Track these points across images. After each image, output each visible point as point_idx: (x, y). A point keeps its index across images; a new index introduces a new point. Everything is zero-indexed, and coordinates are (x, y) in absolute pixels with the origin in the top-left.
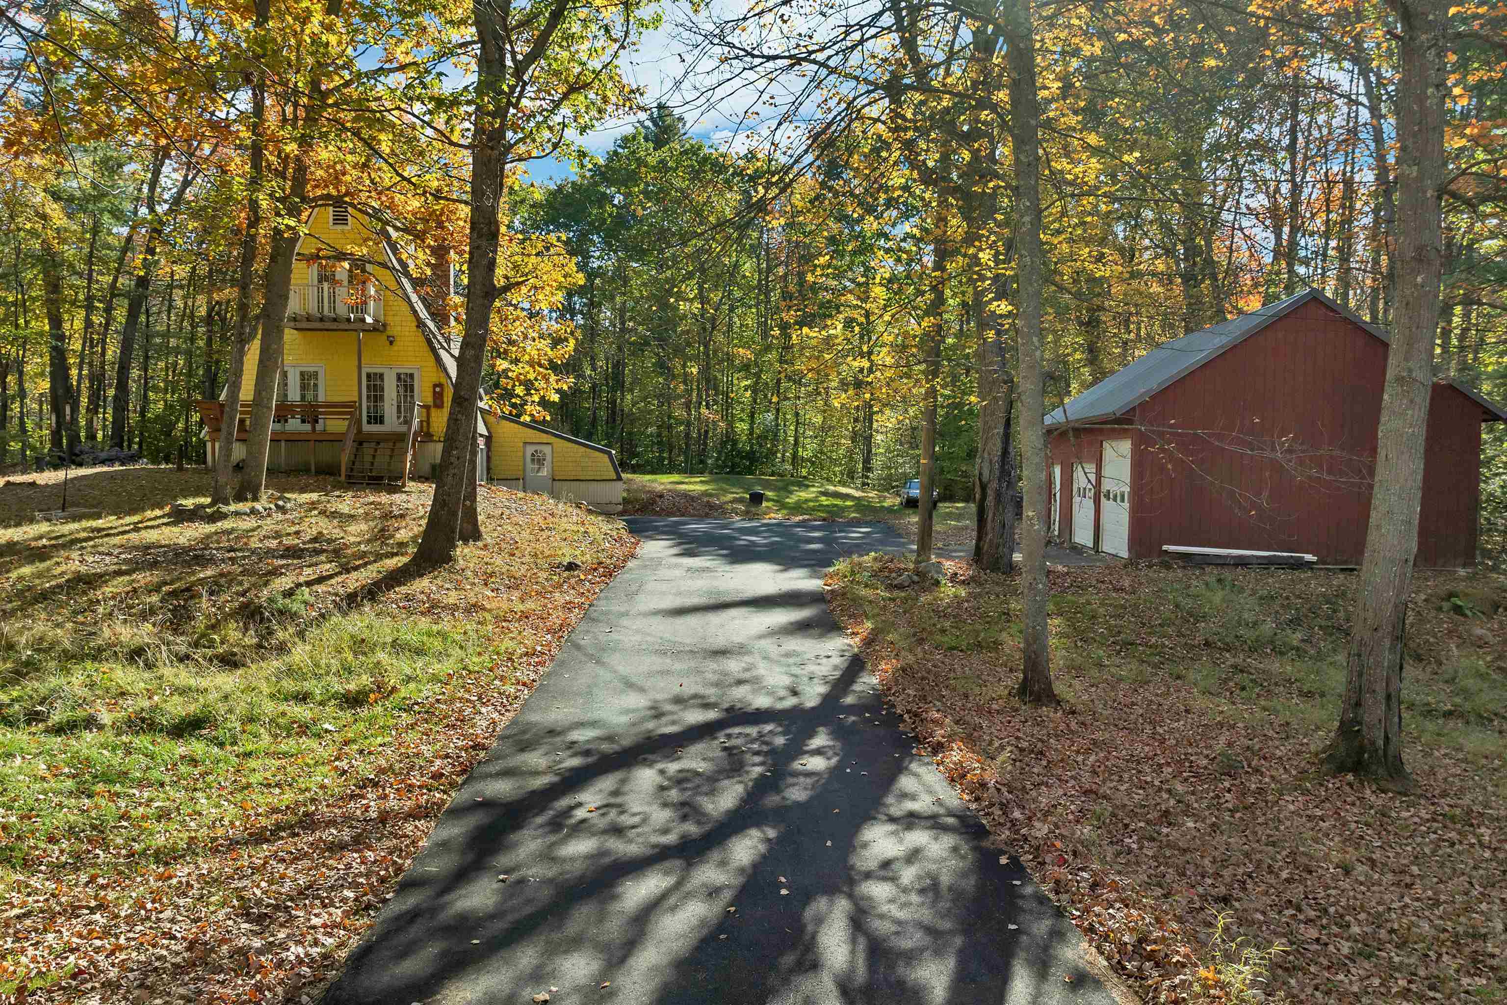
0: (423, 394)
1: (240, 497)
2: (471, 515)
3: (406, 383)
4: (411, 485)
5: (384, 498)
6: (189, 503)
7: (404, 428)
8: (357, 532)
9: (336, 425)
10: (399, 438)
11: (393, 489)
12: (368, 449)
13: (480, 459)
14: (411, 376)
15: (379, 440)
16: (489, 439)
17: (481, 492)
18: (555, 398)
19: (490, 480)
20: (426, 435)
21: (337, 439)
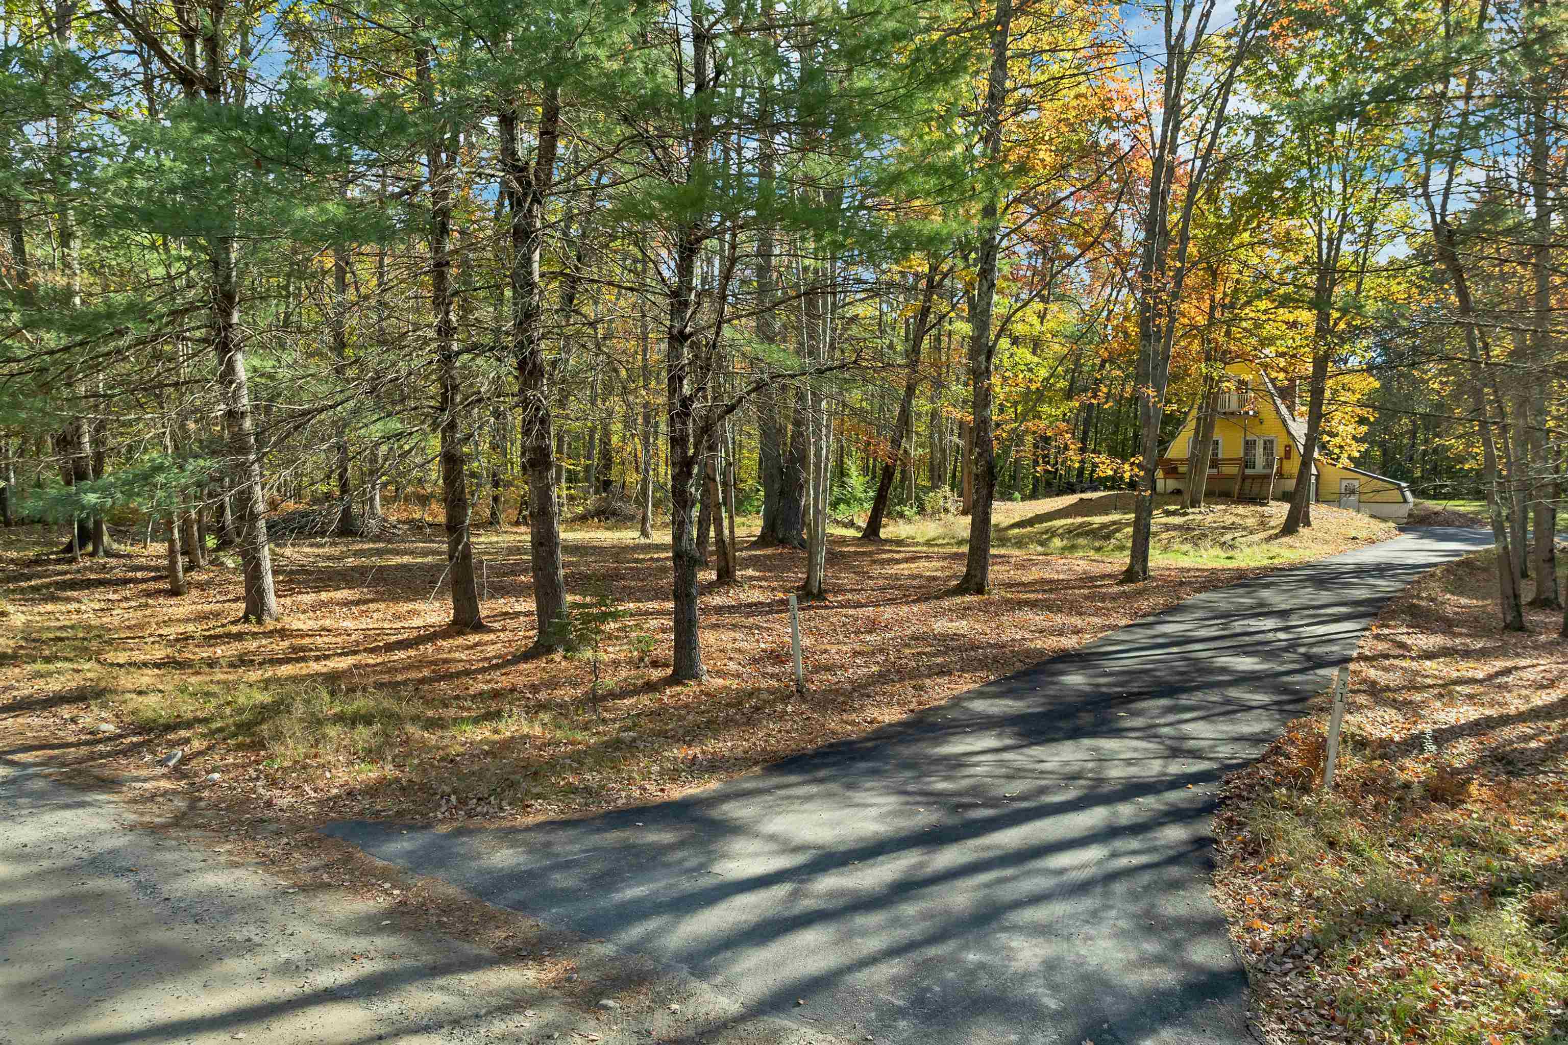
0: (1279, 452)
1: (1193, 506)
2: (1307, 514)
3: (1269, 446)
4: (1272, 503)
5: (1259, 508)
6: (1172, 508)
7: (1268, 471)
8: (1251, 522)
9: (1233, 470)
10: (1267, 477)
11: (1263, 505)
12: (1248, 483)
13: (1313, 488)
14: (1272, 442)
15: (1254, 478)
16: (1318, 477)
17: (1312, 507)
18: (1357, 455)
19: (1317, 501)
20: (1280, 474)
21: (1232, 477)
